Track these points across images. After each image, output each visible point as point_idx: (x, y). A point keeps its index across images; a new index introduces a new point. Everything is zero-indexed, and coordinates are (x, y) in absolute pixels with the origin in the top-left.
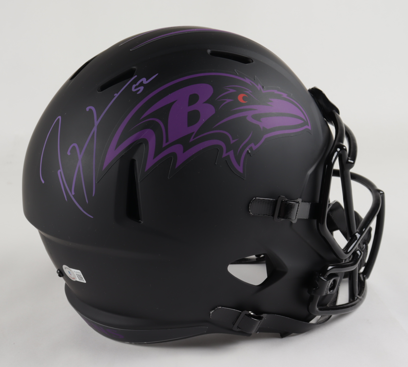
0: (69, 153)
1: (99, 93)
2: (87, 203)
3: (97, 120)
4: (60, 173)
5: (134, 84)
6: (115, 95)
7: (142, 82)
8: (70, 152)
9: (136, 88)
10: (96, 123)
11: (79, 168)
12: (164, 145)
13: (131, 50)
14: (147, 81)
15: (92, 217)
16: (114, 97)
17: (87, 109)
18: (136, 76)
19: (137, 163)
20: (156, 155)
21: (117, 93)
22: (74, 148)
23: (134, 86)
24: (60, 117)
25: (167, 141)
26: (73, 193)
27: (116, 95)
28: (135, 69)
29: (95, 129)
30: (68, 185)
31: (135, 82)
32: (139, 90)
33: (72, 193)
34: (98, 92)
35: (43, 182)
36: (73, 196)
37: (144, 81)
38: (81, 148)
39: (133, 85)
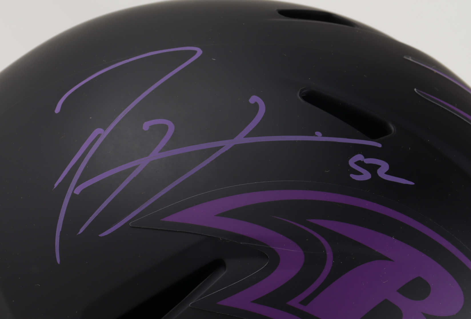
0: (146, 126)
1: (299, 98)
2: (79, 231)
3: (248, 136)
4: (99, 136)
5: (363, 154)
6: (317, 133)
7: (379, 166)
8: (151, 127)
9: (360, 163)
10: (241, 139)
11: (134, 168)
12: (294, 303)
13: (415, 90)
14: (386, 173)
15: (58, 261)
16: (313, 134)
17: (254, 99)
18: (379, 145)
19: (221, 275)
20: (261, 301)
21: (323, 135)
22: (164, 128)
23: (360, 157)
24: (199, 52)
25: (305, 302)
26: (77, 192)
27: (319, 137)
28: (390, 131)
29: (227, 145)
30: (85, 169)
31: (368, 152)
32: (359, 173)
33: (77, 188)
34: (299, 92)
35: (57, 110)
36: (73, 195)
37: (383, 167)
38: (174, 143)
39: (360, 153)
